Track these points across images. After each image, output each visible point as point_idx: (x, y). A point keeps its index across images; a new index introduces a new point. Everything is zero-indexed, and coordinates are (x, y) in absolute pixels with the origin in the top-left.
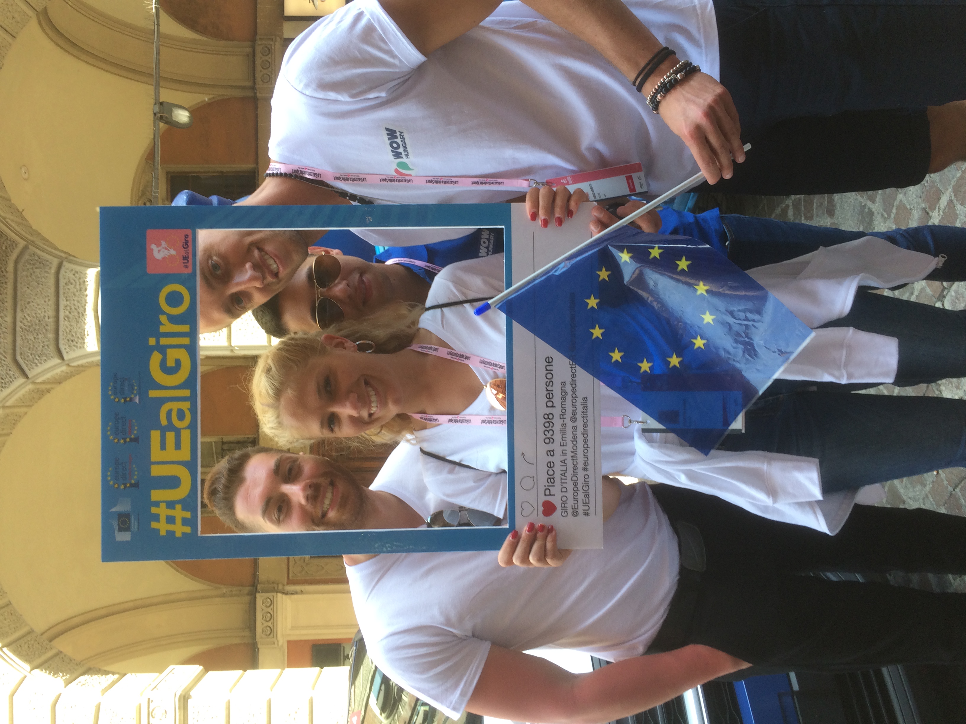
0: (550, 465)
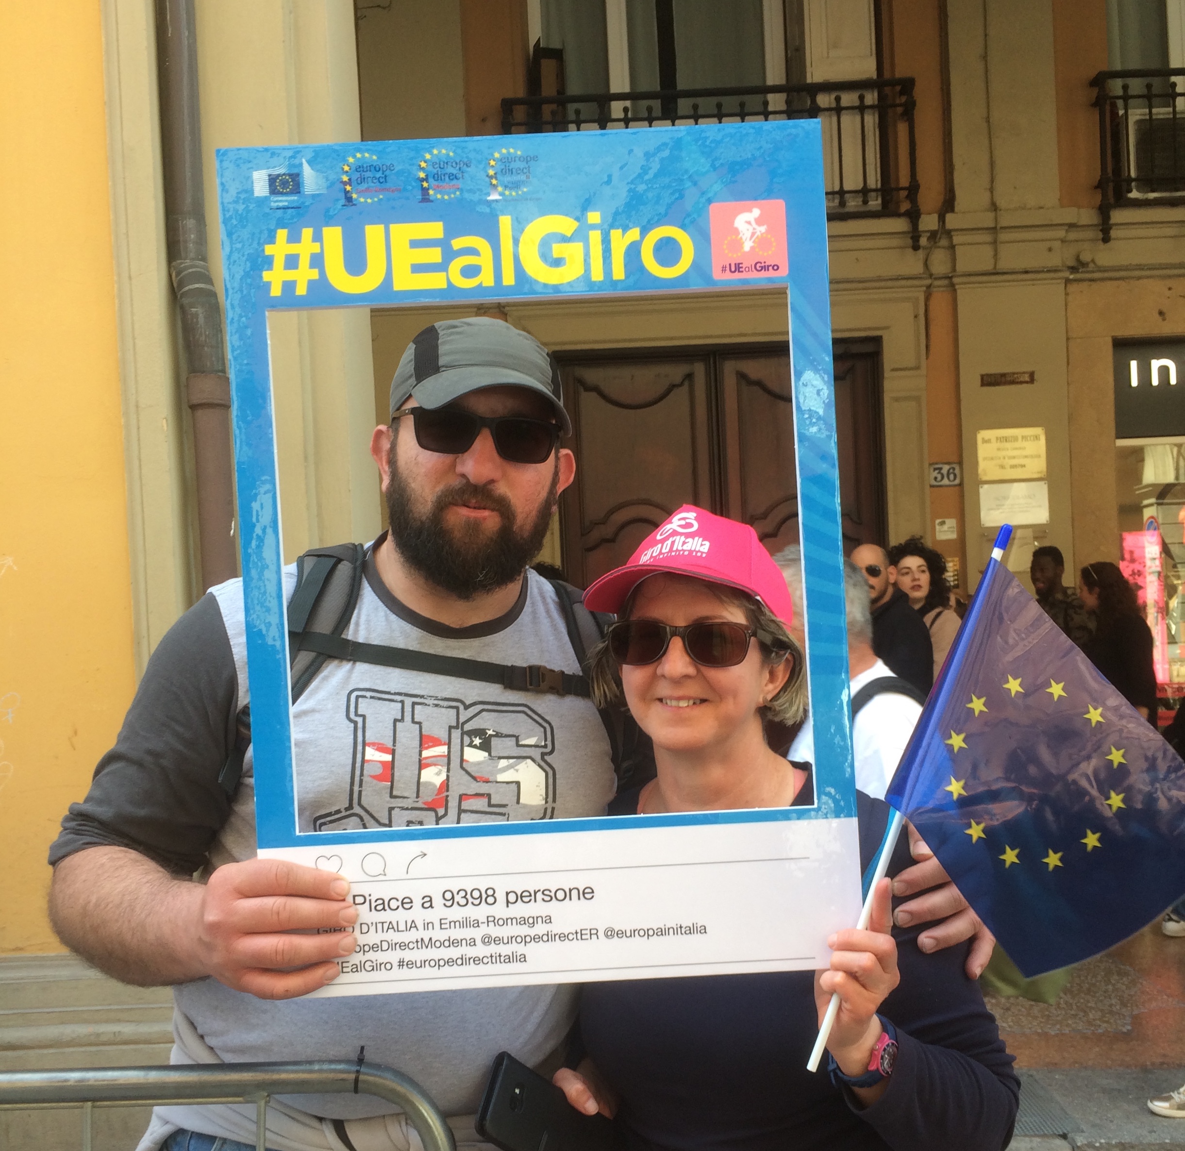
0: (406, 903)
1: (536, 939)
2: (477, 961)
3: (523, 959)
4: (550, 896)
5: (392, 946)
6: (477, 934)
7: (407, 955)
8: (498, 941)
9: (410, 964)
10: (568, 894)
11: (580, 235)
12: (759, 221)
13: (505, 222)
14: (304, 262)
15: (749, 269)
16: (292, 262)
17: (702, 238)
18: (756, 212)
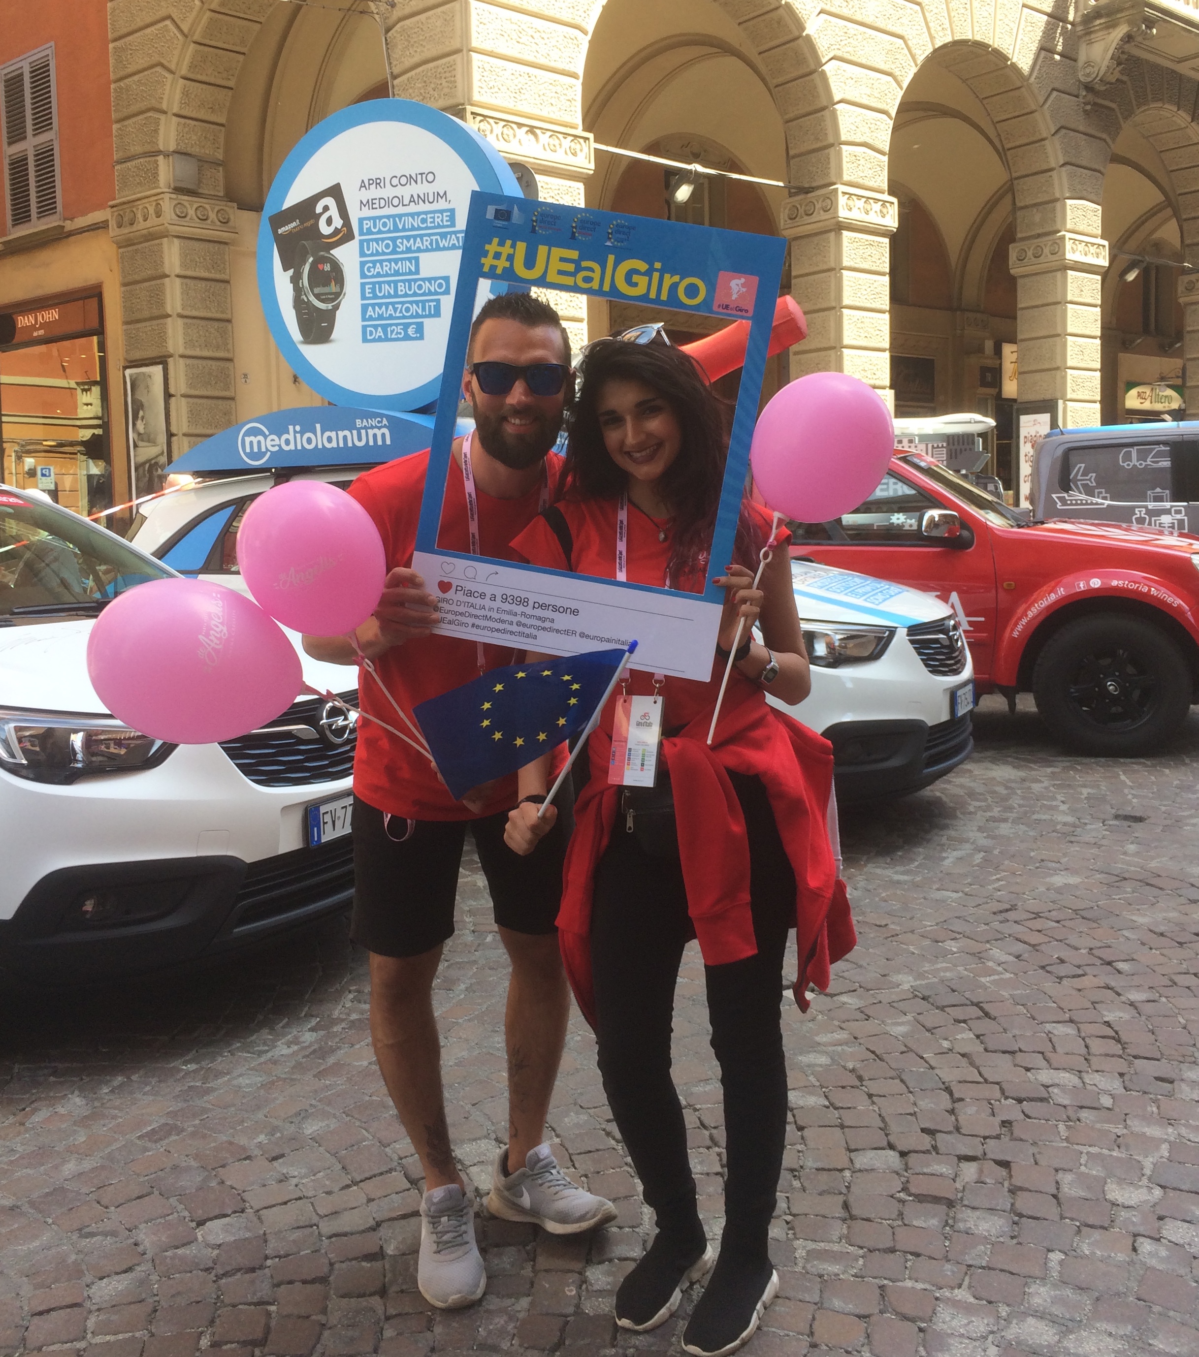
0: (482, 595)
1: (544, 629)
2: (512, 633)
3: (535, 637)
4: (556, 609)
5: (470, 615)
6: (515, 619)
7: (477, 622)
8: (524, 625)
9: (478, 627)
10: (565, 610)
11: (649, 273)
12: (743, 285)
13: (611, 258)
14: (504, 257)
15: (732, 309)
16: (497, 256)
17: (712, 287)
18: (743, 280)
